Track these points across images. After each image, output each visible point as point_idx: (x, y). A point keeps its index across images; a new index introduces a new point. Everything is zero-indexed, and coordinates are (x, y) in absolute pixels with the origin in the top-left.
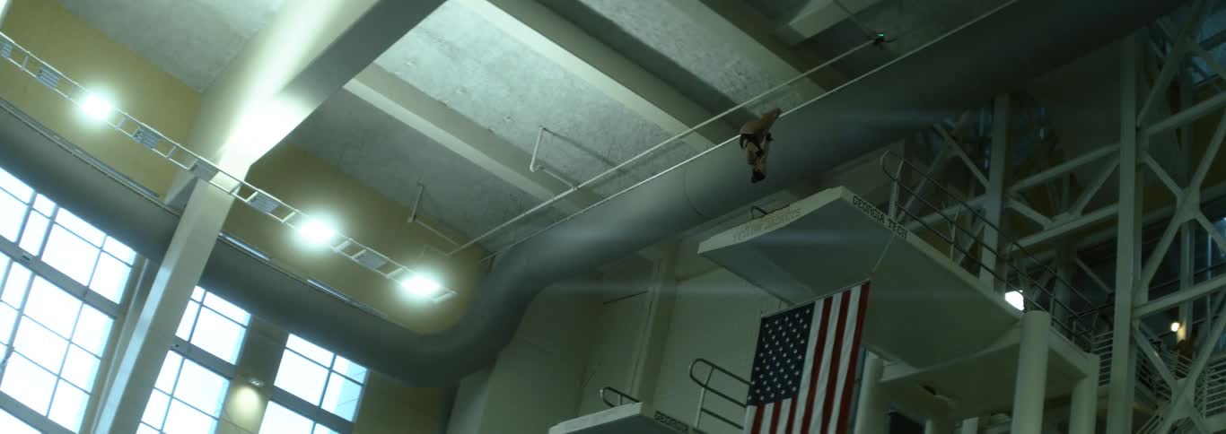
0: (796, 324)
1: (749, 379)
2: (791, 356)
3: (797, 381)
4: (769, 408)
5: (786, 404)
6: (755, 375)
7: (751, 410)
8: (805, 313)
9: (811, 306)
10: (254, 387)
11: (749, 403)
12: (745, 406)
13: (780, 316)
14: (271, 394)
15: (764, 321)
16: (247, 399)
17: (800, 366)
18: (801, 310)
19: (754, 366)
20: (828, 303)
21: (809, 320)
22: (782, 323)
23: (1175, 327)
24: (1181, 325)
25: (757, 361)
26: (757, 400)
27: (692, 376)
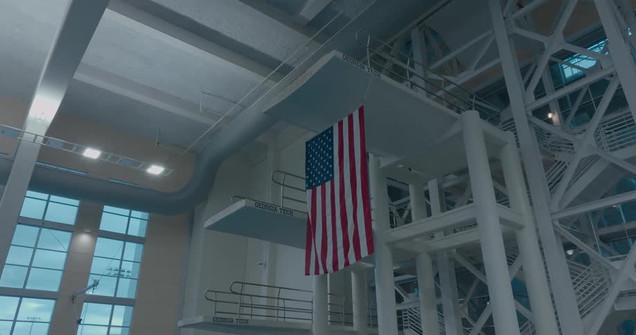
0: (325, 140)
1: (305, 177)
2: (325, 157)
3: (332, 170)
4: (319, 189)
5: (328, 184)
6: (307, 173)
7: (309, 192)
8: (329, 133)
9: (331, 129)
10: (87, 233)
11: (307, 188)
12: (306, 191)
13: (315, 139)
14: (98, 233)
15: (307, 143)
16: (84, 239)
17: (332, 162)
18: (326, 131)
19: (306, 168)
20: (341, 124)
21: (331, 136)
22: (316, 142)
23: (550, 116)
24: (554, 114)
25: (307, 165)
26: (311, 186)
27: (274, 181)
